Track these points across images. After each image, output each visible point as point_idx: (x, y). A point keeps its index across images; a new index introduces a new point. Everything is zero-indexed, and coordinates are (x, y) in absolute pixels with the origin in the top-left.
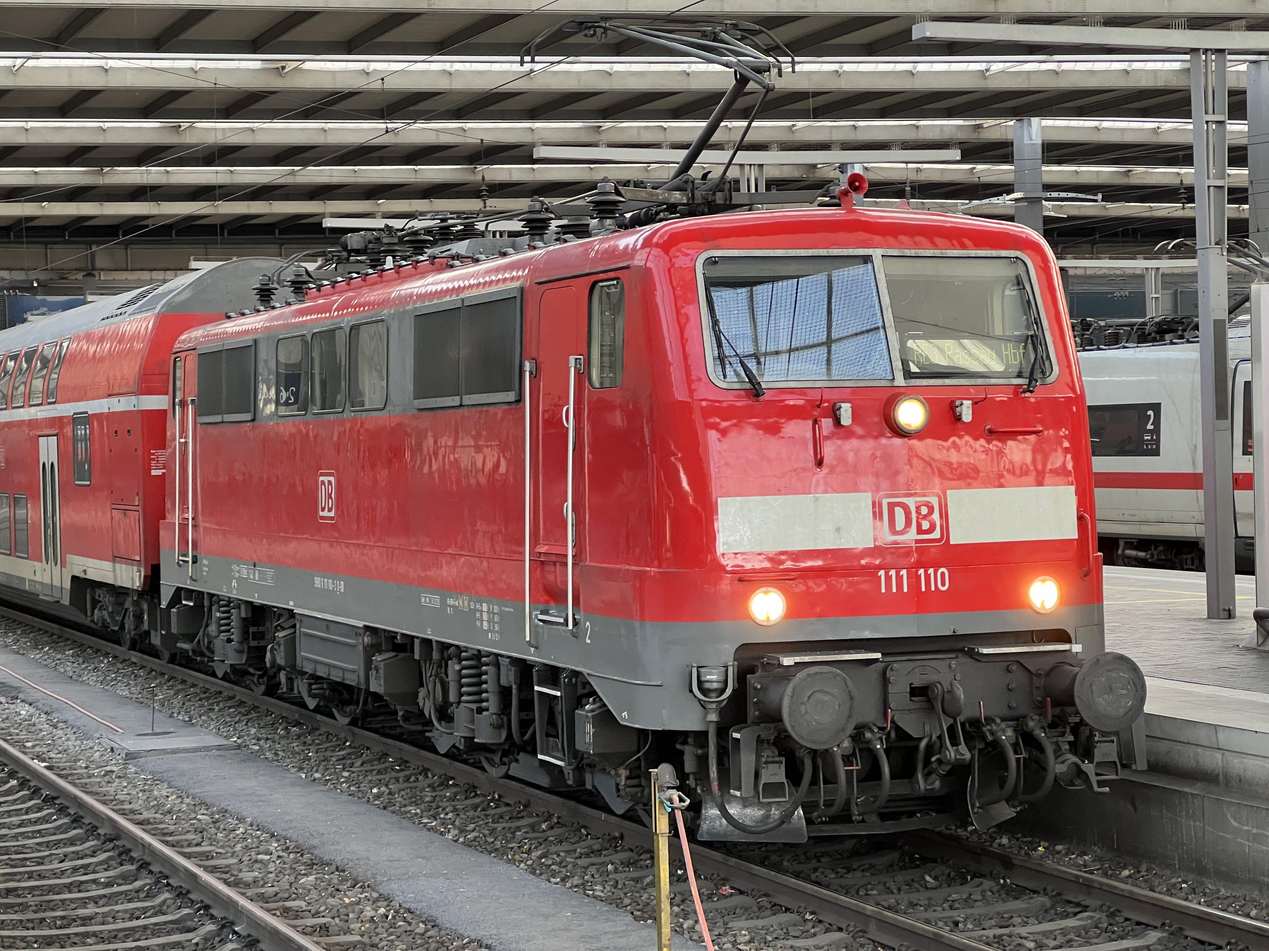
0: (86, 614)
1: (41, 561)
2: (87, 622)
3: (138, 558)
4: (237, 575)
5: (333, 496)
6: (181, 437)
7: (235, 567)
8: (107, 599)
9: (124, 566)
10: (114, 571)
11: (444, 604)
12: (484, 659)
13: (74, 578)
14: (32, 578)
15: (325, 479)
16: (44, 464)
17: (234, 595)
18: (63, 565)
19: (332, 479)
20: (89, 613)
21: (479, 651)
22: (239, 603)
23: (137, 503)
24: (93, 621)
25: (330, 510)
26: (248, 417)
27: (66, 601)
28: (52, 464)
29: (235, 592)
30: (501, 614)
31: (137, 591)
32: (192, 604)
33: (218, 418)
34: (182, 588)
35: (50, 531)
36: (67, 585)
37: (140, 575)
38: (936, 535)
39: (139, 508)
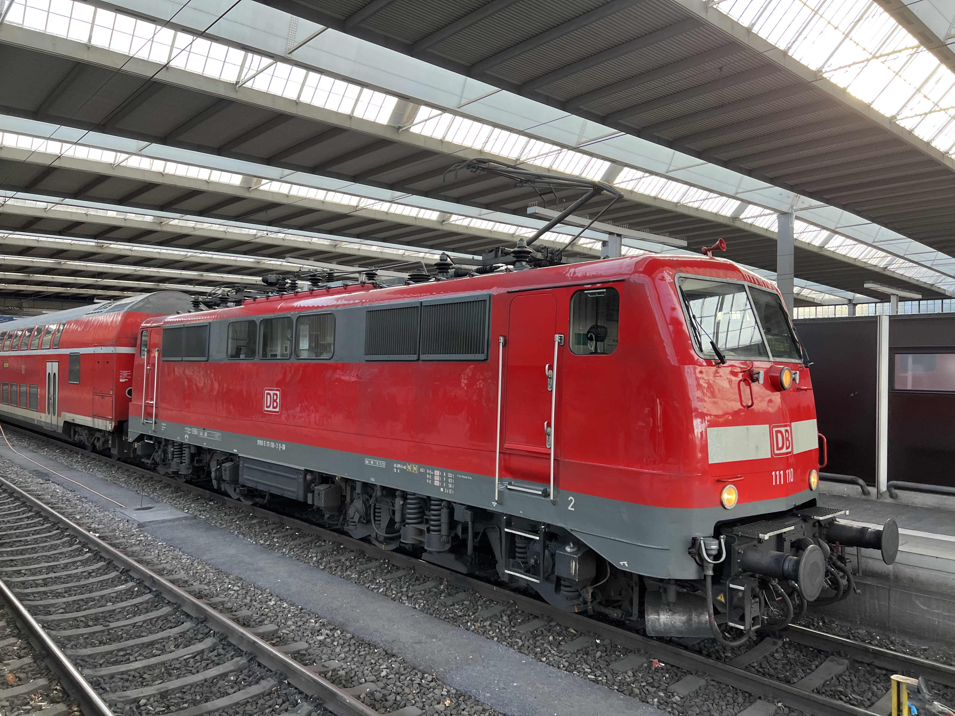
0: (70, 437)
1: (45, 413)
2: (71, 440)
3: (111, 418)
4: (189, 433)
5: (278, 401)
6: (147, 366)
7: (188, 429)
8: (85, 433)
9: (100, 420)
10: (94, 422)
11: (390, 467)
12: (433, 502)
13: (65, 422)
14: (39, 419)
15: (272, 392)
16: (49, 373)
17: (186, 441)
18: (59, 415)
19: (278, 393)
20: (72, 437)
21: (429, 497)
22: (189, 446)
23: (111, 393)
24: (74, 440)
25: (276, 408)
26: (204, 359)
27: (60, 431)
28: (55, 374)
29: (186, 440)
30: (455, 478)
31: (109, 432)
32: (152, 442)
33: (179, 359)
34: (145, 435)
35: (51, 401)
36: (61, 424)
37: (112, 425)
38: (790, 450)
39: (113, 396)
